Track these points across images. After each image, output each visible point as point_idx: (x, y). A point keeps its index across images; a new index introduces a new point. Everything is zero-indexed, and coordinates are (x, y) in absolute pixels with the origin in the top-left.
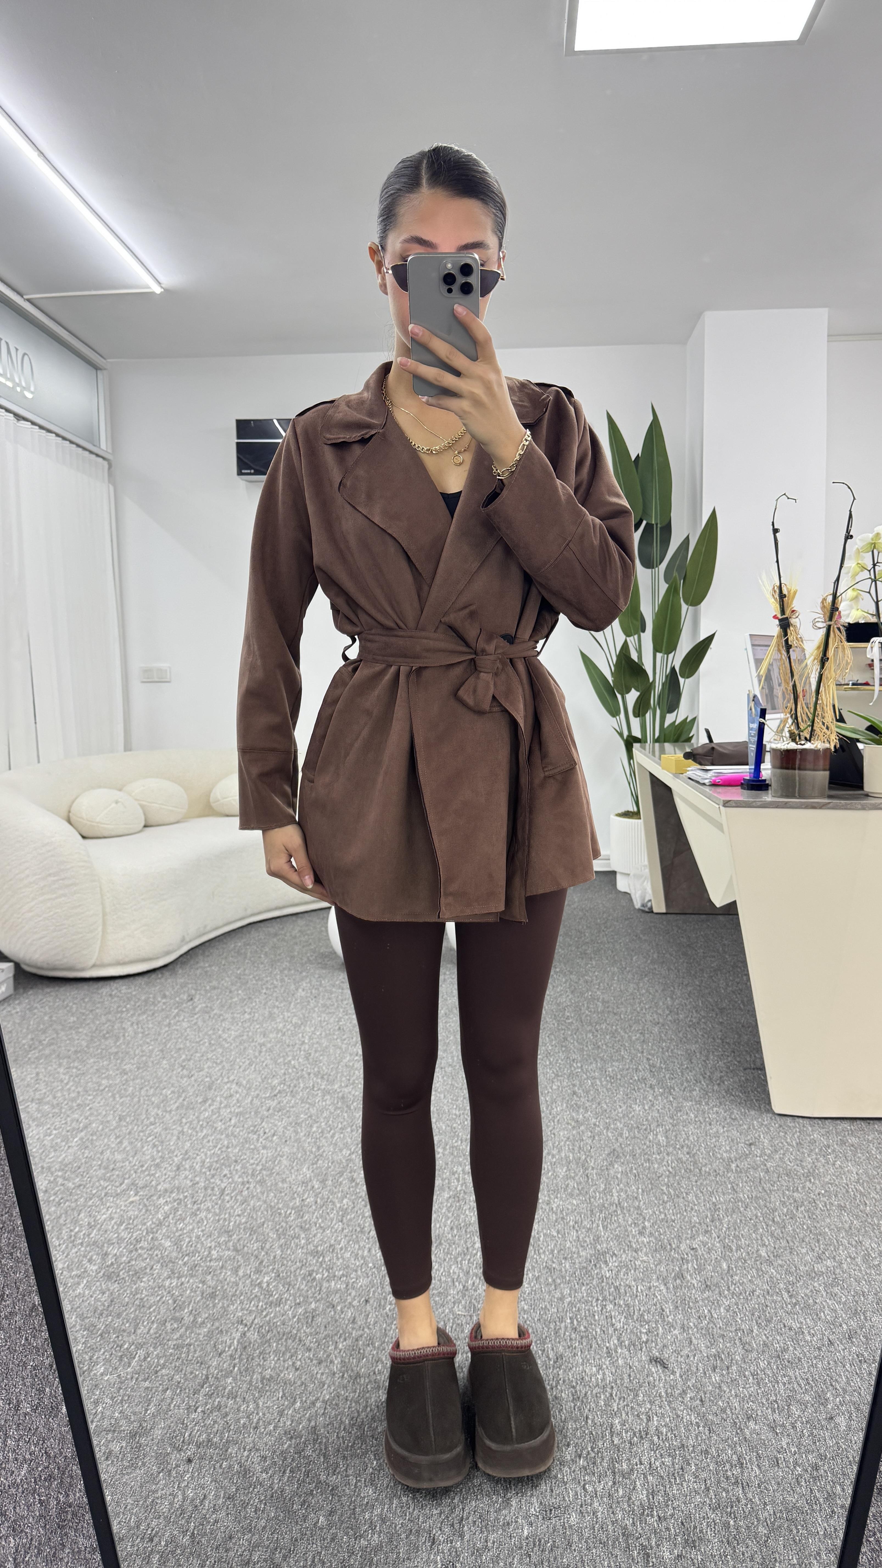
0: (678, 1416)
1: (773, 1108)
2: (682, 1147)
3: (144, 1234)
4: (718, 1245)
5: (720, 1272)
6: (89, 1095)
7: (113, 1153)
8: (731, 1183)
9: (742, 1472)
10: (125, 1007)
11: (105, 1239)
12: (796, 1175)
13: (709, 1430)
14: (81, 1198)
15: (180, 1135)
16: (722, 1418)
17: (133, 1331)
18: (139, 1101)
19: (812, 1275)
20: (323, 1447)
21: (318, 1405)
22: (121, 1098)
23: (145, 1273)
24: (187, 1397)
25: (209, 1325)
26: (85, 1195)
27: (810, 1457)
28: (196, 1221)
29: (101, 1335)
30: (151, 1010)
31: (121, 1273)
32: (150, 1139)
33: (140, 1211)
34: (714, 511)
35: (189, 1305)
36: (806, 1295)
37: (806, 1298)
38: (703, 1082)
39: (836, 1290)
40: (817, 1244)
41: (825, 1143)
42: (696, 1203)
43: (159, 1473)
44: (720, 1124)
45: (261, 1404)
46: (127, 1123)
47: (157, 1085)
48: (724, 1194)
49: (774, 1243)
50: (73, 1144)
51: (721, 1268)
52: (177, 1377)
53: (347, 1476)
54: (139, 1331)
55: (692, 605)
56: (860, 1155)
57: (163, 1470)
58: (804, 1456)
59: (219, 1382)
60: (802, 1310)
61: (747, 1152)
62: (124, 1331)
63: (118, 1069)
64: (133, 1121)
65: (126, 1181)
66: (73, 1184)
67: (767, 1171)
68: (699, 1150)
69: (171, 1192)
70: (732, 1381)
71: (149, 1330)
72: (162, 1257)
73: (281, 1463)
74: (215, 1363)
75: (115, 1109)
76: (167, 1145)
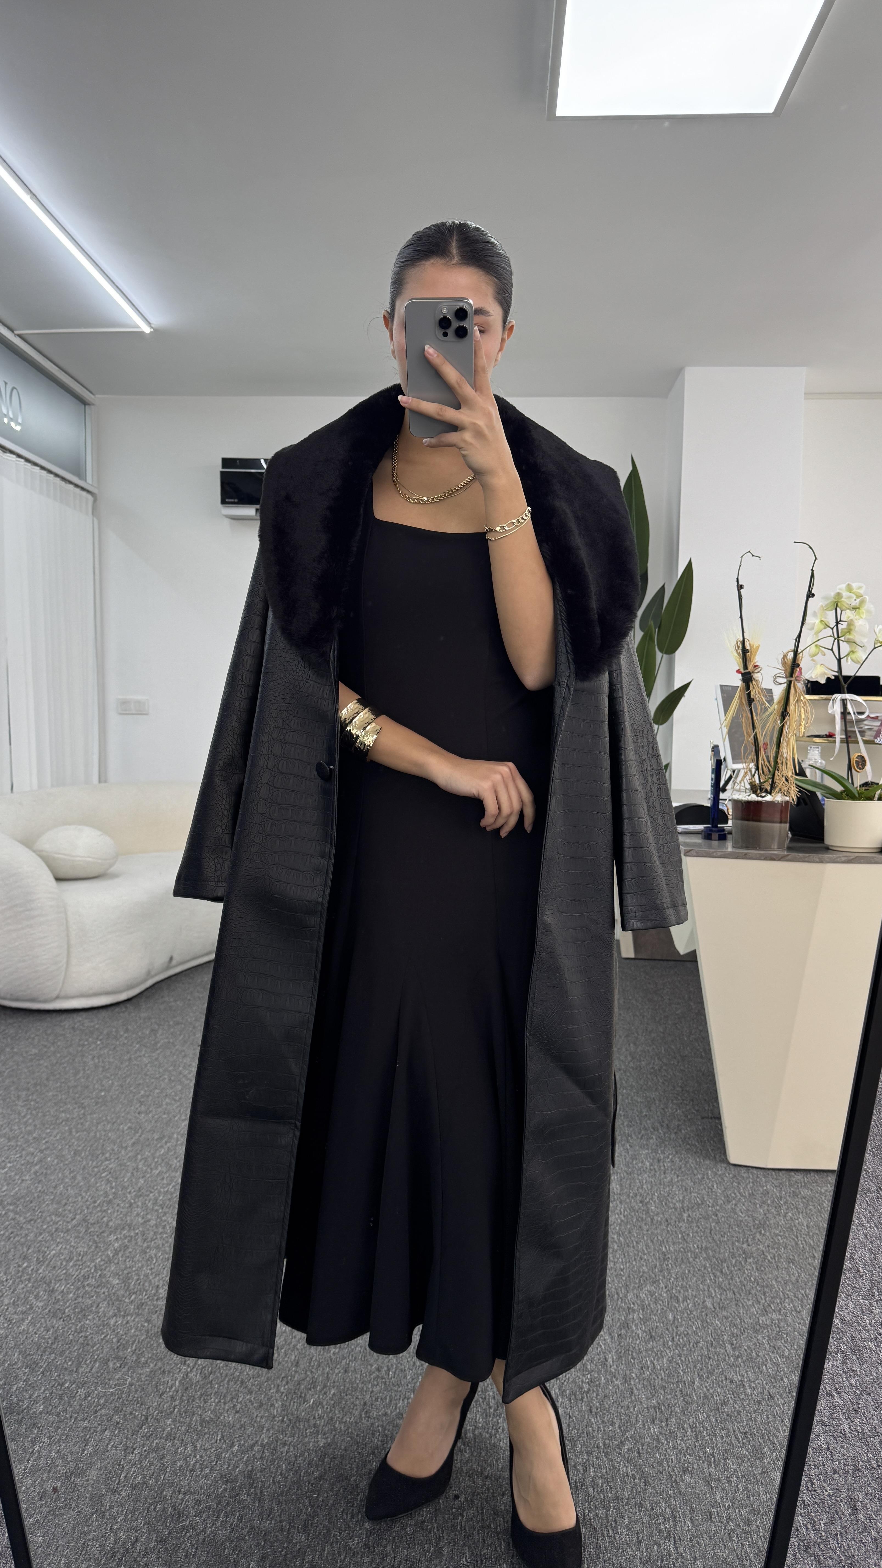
0: (614, 1467)
1: (728, 1157)
2: (636, 1195)
3: (92, 1271)
4: (665, 1295)
5: (665, 1323)
6: (47, 1128)
7: (66, 1189)
8: (681, 1232)
9: (675, 1526)
10: (87, 1040)
11: (53, 1275)
12: (747, 1226)
13: (645, 1483)
14: (31, 1232)
15: (135, 1171)
16: (659, 1471)
17: (75, 1370)
18: (95, 1136)
19: (757, 1328)
20: (258, 1492)
21: (256, 1448)
22: (77, 1132)
23: (91, 1311)
24: (126, 1437)
25: (152, 1365)
26: (35, 1229)
27: (743, 1512)
28: (145, 1259)
29: (43, 1373)
30: (112, 1045)
31: (67, 1311)
32: (104, 1175)
33: (90, 1248)
34: (690, 563)
35: (133, 1344)
36: (749, 1347)
37: (749, 1351)
38: (660, 1131)
39: (779, 1343)
40: (763, 1297)
41: (778, 1194)
42: (646, 1252)
43: (93, 1515)
44: (675, 1173)
45: (199, 1446)
46: (82, 1158)
47: (114, 1120)
48: (674, 1243)
49: (721, 1295)
50: (27, 1177)
51: (666, 1318)
52: (116, 1418)
53: (281, 1521)
54: (81, 1370)
55: (667, 653)
56: (811, 1207)
57: (97, 1511)
58: (737, 1511)
59: (158, 1423)
60: (744, 1362)
61: (700, 1202)
62: (66, 1369)
63: (76, 1103)
64: (88, 1156)
65: (78, 1217)
66: (25, 1218)
67: (718, 1222)
68: (652, 1199)
69: (123, 1229)
70: (670, 1433)
71: (91, 1370)
72: (109, 1295)
73: (215, 1506)
74: (156, 1404)
75: (70, 1144)
76: (121, 1182)
